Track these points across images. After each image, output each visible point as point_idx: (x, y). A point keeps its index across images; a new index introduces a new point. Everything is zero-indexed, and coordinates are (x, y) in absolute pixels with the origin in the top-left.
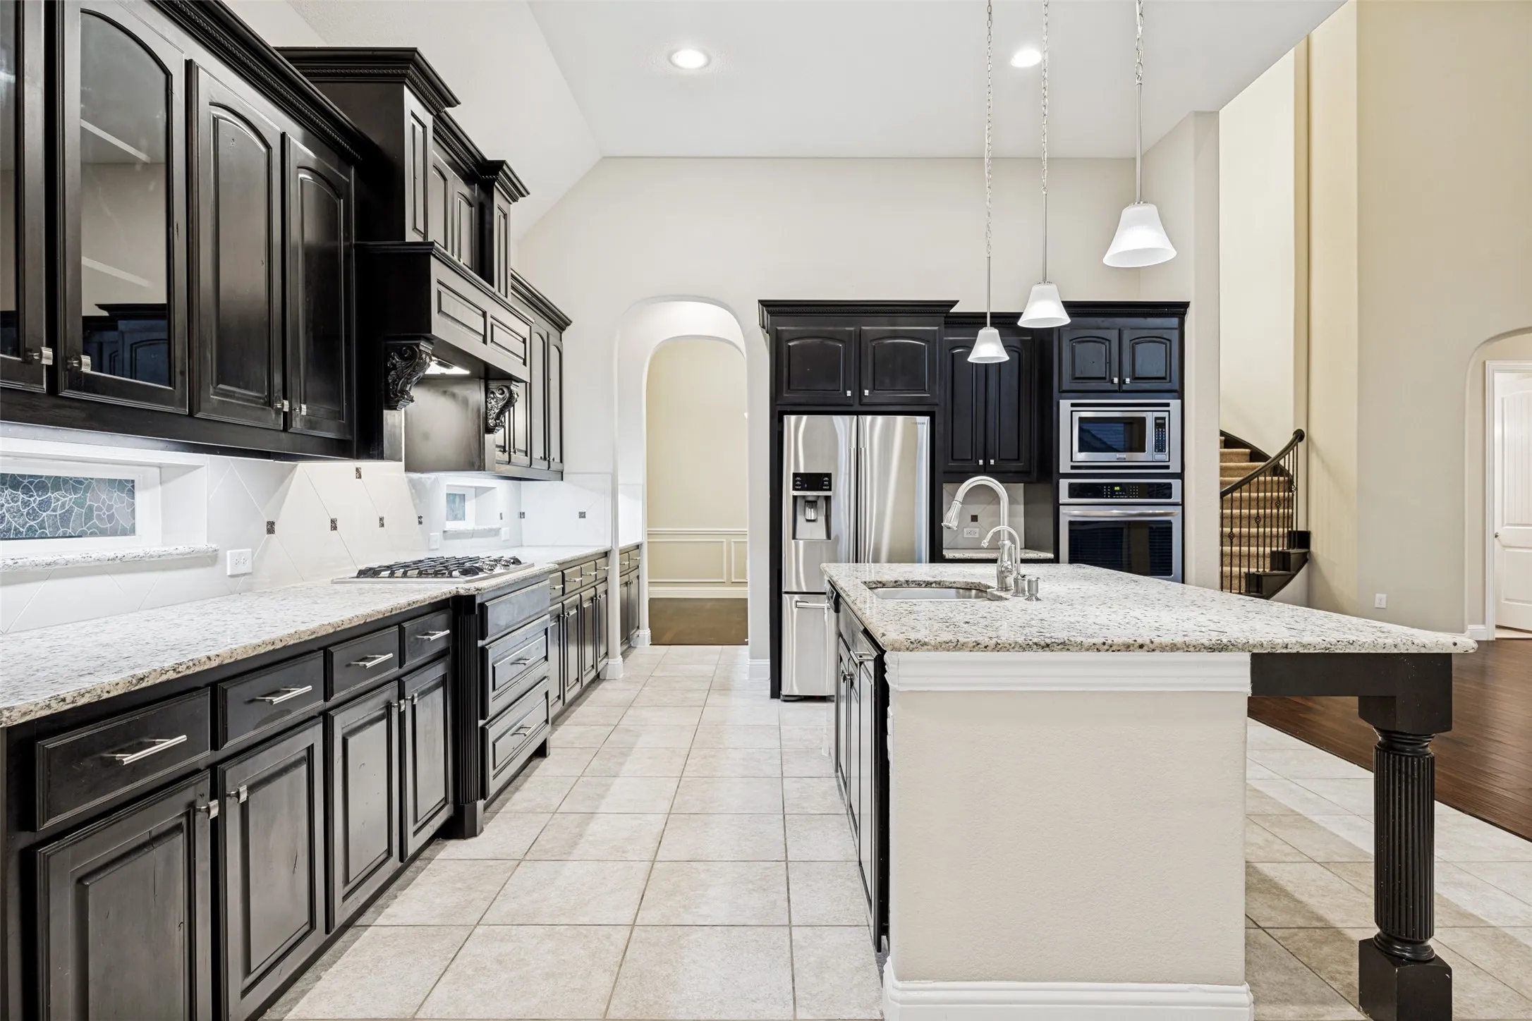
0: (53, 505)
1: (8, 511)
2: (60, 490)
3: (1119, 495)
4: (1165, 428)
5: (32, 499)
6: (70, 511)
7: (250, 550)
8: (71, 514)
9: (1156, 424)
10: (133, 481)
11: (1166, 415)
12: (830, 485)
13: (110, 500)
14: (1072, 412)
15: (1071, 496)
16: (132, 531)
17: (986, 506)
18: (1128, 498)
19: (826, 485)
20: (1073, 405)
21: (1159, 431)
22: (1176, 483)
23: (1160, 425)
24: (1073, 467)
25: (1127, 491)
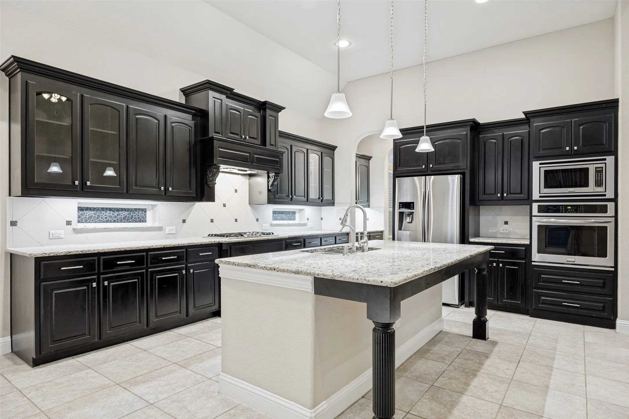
0: (121, 215)
1: (108, 216)
2: (123, 211)
3: (570, 211)
4: (603, 173)
5: (115, 213)
6: (126, 216)
7: (175, 227)
8: (126, 217)
9: (596, 171)
10: (146, 209)
11: (603, 165)
12: (413, 207)
13: (139, 214)
14: (540, 167)
15: (539, 212)
16: (145, 222)
17: (513, 217)
18: (577, 213)
19: (412, 207)
20: (540, 164)
21: (598, 175)
22: (611, 205)
23: (599, 172)
24: (540, 197)
25: (576, 209)
